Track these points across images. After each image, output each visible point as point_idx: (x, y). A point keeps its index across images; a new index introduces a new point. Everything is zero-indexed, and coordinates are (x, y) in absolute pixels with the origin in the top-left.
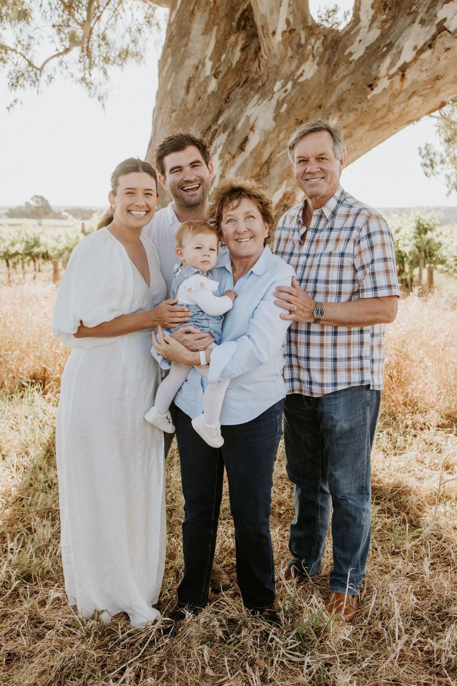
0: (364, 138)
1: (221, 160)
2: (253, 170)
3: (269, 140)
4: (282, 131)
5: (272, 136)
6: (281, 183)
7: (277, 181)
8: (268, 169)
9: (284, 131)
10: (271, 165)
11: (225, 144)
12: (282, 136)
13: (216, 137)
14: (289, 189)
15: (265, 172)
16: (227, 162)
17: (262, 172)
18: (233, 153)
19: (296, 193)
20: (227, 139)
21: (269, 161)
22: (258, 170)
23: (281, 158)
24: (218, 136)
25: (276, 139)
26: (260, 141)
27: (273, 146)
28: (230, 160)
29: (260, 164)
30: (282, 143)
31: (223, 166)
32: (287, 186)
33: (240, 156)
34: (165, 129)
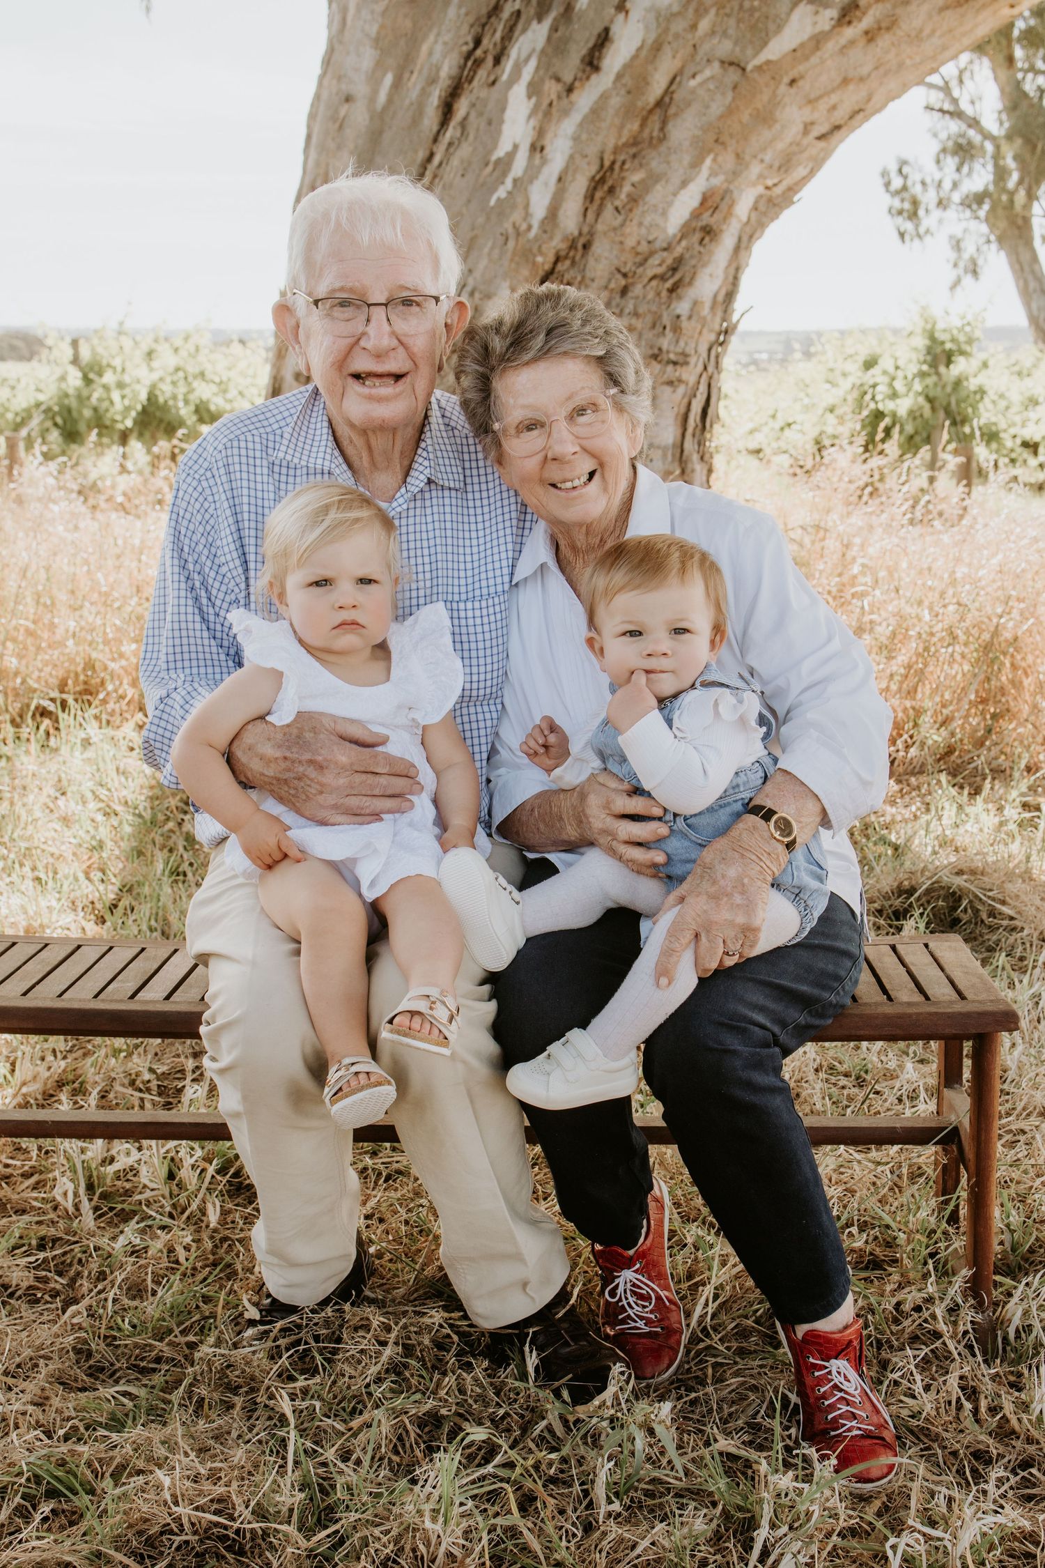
0: (927, 31)
1: (534, 100)
2: (622, 127)
3: (670, 38)
4: (706, 11)
5: (679, 26)
6: (696, 164)
7: (687, 159)
8: (664, 123)
9: (713, 11)
10: (672, 110)
11: (543, 51)
12: (704, 25)
13: (517, 33)
14: (717, 181)
15: (655, 134)
16: (551, 104)
17: (646, 134)
18: (568, 77)
19: (736, 193)
20: (549, 39)
21: (667, 99)
22: (635, 126)
23: (701, 92)
24: (524, 30)
25: (690, 36)
26: (644, 41)
27: (679, 56)
28: (559, 97)
29: (643, 109)
30: (705, 48)
31: (540, 115)
32: (713, 174)
33: (588, 84)
34: (372, 12)
